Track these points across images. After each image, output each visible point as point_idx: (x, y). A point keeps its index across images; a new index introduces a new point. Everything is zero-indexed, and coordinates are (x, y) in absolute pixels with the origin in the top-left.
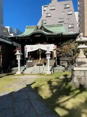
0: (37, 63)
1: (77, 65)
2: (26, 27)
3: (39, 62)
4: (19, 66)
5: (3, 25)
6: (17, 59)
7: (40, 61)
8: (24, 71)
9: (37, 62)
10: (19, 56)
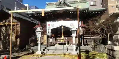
0: (59, 42)
1: (117, 43)
2: (47, 4)
3: (62, 41)
4: (39, 45)
5: (22, 3)
6: (38, 36)
7: (63, 39)
8: (44, 50)
9: (59, 40)
10: (40, 33)
